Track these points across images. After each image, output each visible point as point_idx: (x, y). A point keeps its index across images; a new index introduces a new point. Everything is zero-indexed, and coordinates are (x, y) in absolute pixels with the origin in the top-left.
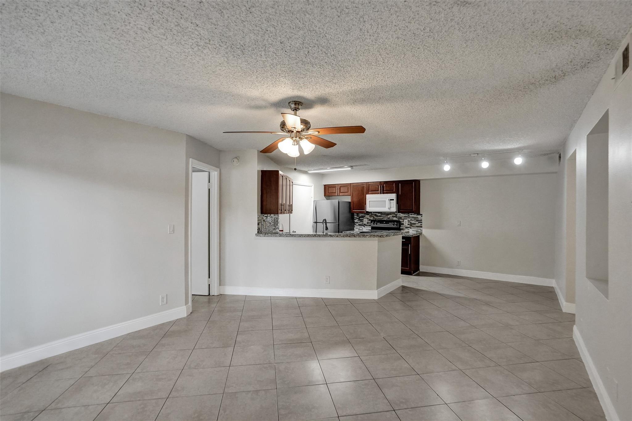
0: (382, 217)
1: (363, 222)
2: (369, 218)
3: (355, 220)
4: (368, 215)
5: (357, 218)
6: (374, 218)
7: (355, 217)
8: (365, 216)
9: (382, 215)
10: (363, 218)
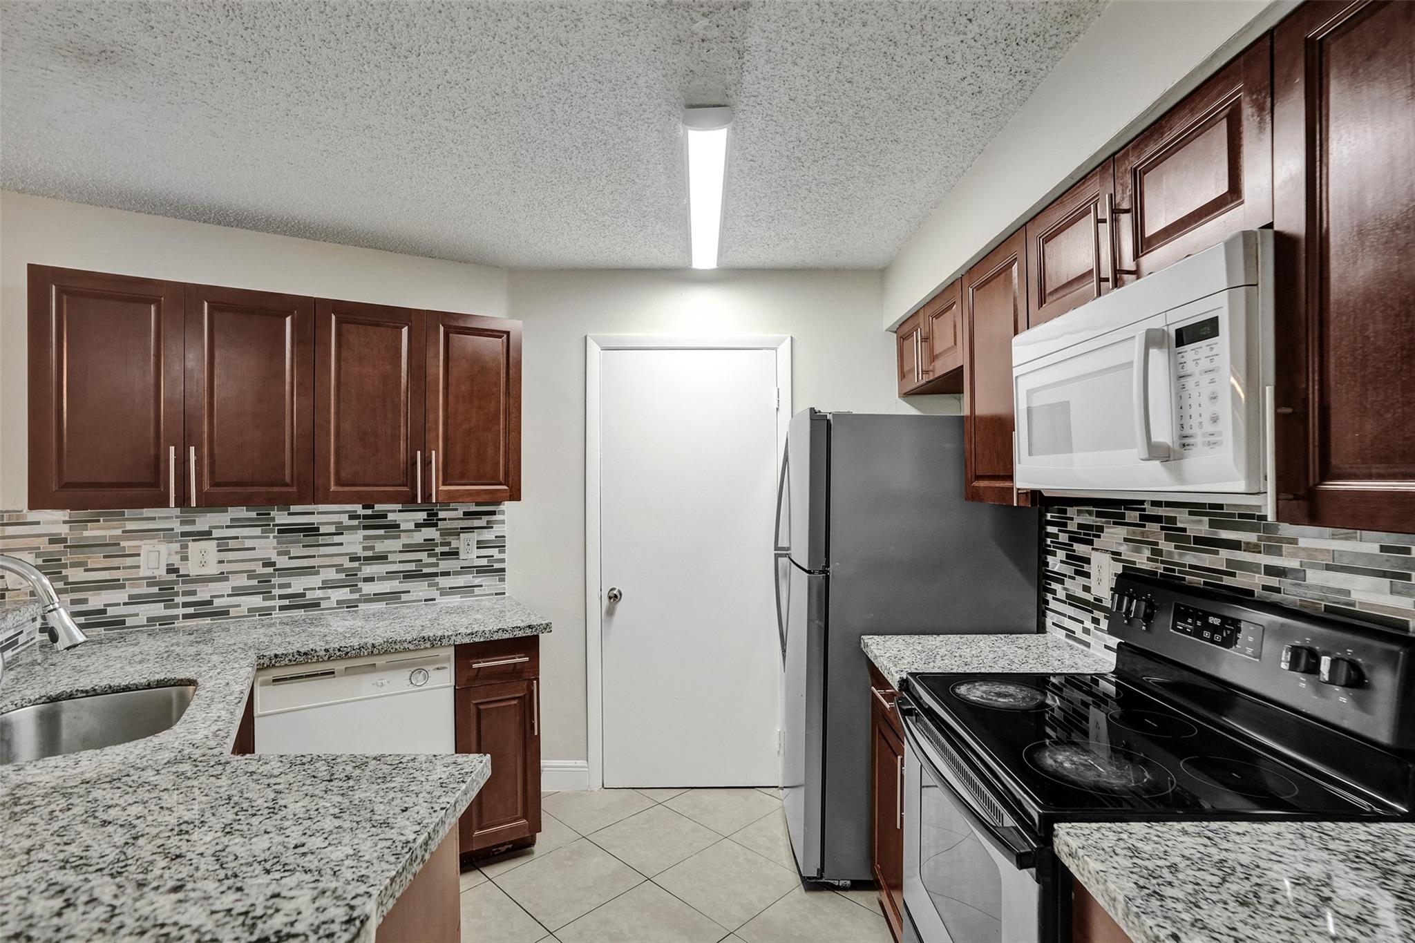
0: (1225, 554)
1: (1087, 575)
2: (1124, 549)
3: (1050, 559)
4: (1119, 520)
5: (1063, 546)
6: (1156, 552)
7: (1050, 529)
8: (1101, 529)
9: (1225, 534)
10: (1090, 543)
